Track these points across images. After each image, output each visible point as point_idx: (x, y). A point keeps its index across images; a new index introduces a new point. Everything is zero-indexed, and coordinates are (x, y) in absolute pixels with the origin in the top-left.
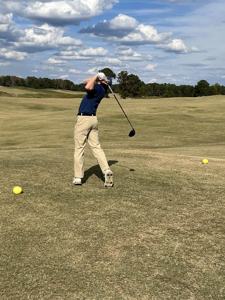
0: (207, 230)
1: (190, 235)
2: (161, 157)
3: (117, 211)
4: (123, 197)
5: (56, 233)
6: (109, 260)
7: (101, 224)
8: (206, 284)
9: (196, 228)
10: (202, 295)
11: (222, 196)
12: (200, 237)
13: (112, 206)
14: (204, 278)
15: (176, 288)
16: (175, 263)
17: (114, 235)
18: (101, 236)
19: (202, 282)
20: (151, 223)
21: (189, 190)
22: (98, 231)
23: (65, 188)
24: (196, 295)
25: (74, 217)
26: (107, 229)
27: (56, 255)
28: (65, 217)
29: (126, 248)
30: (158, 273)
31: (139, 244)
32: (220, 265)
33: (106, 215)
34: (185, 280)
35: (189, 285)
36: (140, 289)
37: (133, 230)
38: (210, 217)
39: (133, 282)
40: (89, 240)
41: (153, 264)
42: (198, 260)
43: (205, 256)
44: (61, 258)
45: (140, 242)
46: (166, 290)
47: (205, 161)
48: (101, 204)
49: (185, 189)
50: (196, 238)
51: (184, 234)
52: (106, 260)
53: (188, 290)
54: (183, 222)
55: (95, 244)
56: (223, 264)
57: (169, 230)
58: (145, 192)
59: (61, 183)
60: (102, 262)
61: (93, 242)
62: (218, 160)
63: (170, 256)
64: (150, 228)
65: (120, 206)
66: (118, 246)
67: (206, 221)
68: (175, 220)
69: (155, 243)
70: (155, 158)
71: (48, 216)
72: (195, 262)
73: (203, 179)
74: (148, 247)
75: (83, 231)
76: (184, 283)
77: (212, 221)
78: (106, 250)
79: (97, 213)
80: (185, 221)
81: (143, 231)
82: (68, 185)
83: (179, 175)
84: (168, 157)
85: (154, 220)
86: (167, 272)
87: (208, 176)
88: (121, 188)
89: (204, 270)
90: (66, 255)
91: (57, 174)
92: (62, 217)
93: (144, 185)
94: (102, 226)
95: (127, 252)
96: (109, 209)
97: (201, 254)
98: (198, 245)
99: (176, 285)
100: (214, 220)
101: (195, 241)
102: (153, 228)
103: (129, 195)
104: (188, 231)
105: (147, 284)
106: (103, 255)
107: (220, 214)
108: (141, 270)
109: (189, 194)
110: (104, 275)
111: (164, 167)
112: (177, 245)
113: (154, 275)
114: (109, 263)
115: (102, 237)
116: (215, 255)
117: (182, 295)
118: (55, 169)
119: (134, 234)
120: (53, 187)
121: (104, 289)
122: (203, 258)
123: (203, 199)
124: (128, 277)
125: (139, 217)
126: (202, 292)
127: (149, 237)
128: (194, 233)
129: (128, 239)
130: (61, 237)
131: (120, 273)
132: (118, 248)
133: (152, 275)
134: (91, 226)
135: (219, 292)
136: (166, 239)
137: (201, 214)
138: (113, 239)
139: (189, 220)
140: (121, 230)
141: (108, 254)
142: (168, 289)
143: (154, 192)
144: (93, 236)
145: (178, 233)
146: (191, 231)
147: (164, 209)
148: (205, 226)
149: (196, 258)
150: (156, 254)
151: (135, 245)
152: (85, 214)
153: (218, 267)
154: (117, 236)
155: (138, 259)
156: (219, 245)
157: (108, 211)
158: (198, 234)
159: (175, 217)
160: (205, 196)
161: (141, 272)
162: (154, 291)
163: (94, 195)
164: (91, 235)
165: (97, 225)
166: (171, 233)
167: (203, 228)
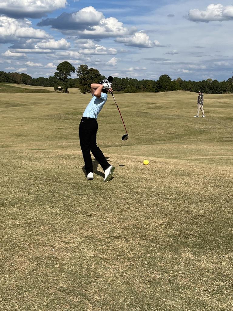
0: (125, 236)
1: (106, 242)
3: (39, 219)
4: (50, 203)
6: (15, 273)
7: (18, 233)
8: (108, 294)
9: (115, 234)
10: (100, 306)
11: (151, 200)
12: (117, 244)
13: (35, 214)
14: (107, 288)
15: (75, 300)
16: (82, 273)
17: (28, 245)
19: (104, 292)
20: (72, 230)
21: (120, 194)
22: (12, 242)
24: (94, 307)
29: (37, 259)
30: (62, 285)
31: (51, 255)
32: (127, 274)
33: (26, 223)
34: (87, 291)
35: (90, 297)
36: (38, 303)
37: (50, 239)
38: (133, 222)
39: (33, 295)
41: (59, 276)
43: (115, 265)
45: (53, 252)
46: (64, 303)
47: (146, 162)
48: (25, 211)
49: (117, 192)
50: (111, 246)
51: (101, 241)
52: (12, 272)
53: (88, 302)
54: (104, 229)
55: (5, 256)
56: (131, 273)
57: (87, 237)
58: (74, 197)
60: (7, 276)
61: (4, 254)
62: (161, 160)
63: (79, 266)
64: (68, 236)
65: (44, 213)
66: (29, 257)
67: (127, 226)
68: (96, 227)
69: (69, 252)
72: (104, 271)
73: (139, 181)
74: (59, 257)
76: (85, 295)
77: (134, 226)
78: (15, 262)
79: (17, 222)
80: (106, 228)
81: (59, 240)
83: (116, 177)
85: (74, 227)
86: (71, 283)
87: (145, 178)
88: (52, 194)
89: (110, 280)
93: (76, 189)
94: (18, 236)
95: (36, 263)
96: (32, 216)
97: (112, 262)
98: (112, 253)
99: (77, 297)
100: (136, 225)
101: (110, 248)
102: (71, 236)
103: (57, 200)
104: (106, 238)
105: (47, 297)
106: (11, 267)
107: (144, 219)
108: (45, 283)
109: (119, 198)
110: (4, 290)
112: (91, 253)
113: (56, 287)
114: (13, 276)
115: (15, 247)
116: (126, 263)
117: (80, 307)
119: (49, 244)
122: (113, 267)
123: (132, 203)
124: (29, 291)
125: (61, 224)
126: (100, 304)
127: (64, 246)
128: (111, 240)
129: (41, 249)
131: (23, 287)
132: (29, 260)
133: (55, 287)
134: (6, 236)
135: (118, 302)
136: (81, 247)
137: (124, 219)
138: (26, 250)
139: (111, 227)
140: (37, 240)
141: (16, 266)
142: (67, 301)
143: (85, 196)
144: (6, 247)
145: (95, 241)
146: (109, 238)
147: (89, 215)
148: (125, 232)
149: (106, 267)
150: (66, 264)
151: (47, 255)
152: (4, 223)
153: (125, 276)
154: (31, 246)
155: (45, 271)
156: (133, 252)
157: (30, 219)
158: (115, 241)
159: (97, 223)
160: (134, 200)
161: (44, 285)
162: (52, 305)
163: (20, 202)
164: (4, 246)
165: (13, 234)
166: (88, 241)
167: (122, 234)
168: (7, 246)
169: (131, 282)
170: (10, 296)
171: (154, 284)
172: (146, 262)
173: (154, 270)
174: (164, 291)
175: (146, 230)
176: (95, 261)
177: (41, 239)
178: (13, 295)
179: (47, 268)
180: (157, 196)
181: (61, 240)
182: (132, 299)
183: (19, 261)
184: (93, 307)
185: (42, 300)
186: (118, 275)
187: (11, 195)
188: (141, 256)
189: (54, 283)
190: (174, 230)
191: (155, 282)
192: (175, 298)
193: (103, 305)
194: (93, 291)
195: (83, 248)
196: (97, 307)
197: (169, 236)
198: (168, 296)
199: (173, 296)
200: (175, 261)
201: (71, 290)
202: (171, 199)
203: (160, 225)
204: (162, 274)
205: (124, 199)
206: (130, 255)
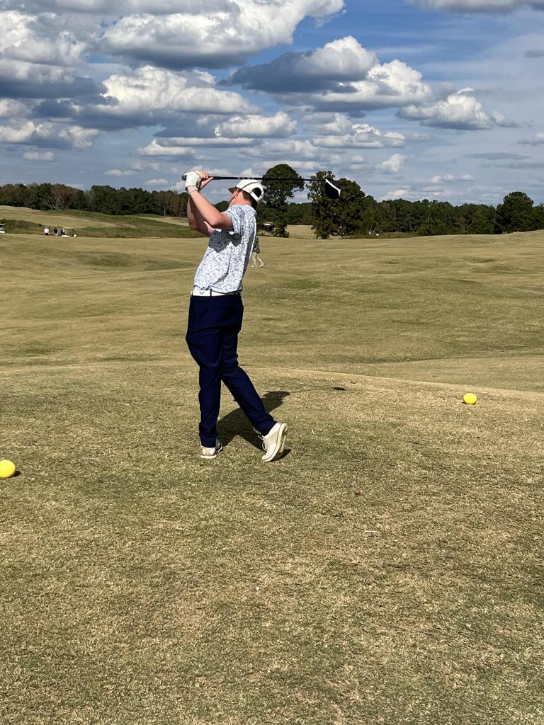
0: (421, 566)
1: (377, 578)
2: (370, 387)
3: (226, 520)
4: (249, 486)
5: (71, 570)
6: (174, 636)
7: (180, 549)
8: (381, 692)
9: (397, 561)
10: (362, 716)
11: (482, 485)
12: (401, 581)
13: (215, 509)
14: (380, 678)
15: (307, 700)
16: (323, 643)
17: (201, 577)
18: (170, 578)
19: (372, 687)
20: (298, 546)
21: (409, 470)
22: (167, 568)
23: (120, 462)
24: (349, 716)
25: (120, 534)
26: (188, 563)
27: (57, 622)
28: (102, 533)
29: (221, 606)
30: (279, 666)
31: (252, 599)
32: (424, 649)
33: (197, 529)
34: (334, 681)
35: (341, 695)
36: (226, 702)
37: (249, 566)
38: (439, 534)
39: (215, 685)
40: (141, 588)
41: (271, 646)
42: (377, 636)
43: (397, 628)
44: (66, 629)
45: (257, 593)
46: (284, 706)
47: (470, 398)
48: (193, 502)
49: (401, 465)
50: (388, 586)
51: (364, 574)
52: (168, 634)
53: (336, 706)
54: (371, 547)
55: (152, 598)
56: (434, 647)
57: (332, 565)
58: (303, 474)
59: (114, 452)
60: (157, 640)
61: (150, 594)
62: (506, 393)
63: (315, 628)
64: (290, 560)
65: (236, 508)
66: (204, 602)
67: (425, 543)
68: (353, 541)
69: (292, 596)
70: (355, 390)
71: (61, 532)
72: (371, 640)
74: (271, 606)
75: (132, 568)
76: (329, 690)
77: (441, 544)
78: (173, 612)
79: (177, 525)
80: (376, 545)
81: (270, 567)
82: (129, 456)
83: (399, 431)
84: (387, 387)
86: (298, 663)
87: (468, 434)
90: (78, 624)
91: (109, 428)
92: (94, 534)
93: (307, 456)
94: (179, 556)
95: (220, 616)
96: (208, 514)
97: (390, 622)
98: (389, 601)
99: (311, 694)
100: (445, 542)
101: (386, 591)
102: (297, 559)
103: (265, 480)
104: (377, 567)
105: (245, 690)
106: (165, 623)
107: (463, 528)
108: (240, 660)
109: (405, 479)
110: (152, 670)
111: (370, 412)
112: (342, 600)
113: (266, 671)
114: (171, 643)
115: (173, 580)
116: (421, 625)
117: (318, 716)
118: (109, 417)
119: (249, 576)
120: (92, 462)
121: (145, 702)
122: (393, 632)
123: (435, 491)
124: (205, 676)
125: (273, 534)
126: (364, 712)
127: (282, 581)
128: (388, 572)
129: (231, 587)
130: (79, 581)
131: (191, 665)
132: (203, 608)
133: (263, 669)
134: (154, 555)
135: (404, 710)
136: (319, 586)
137: (418, 528)
138: (196, 586)
139: (386, 543)
140: (221, 565)
141: (175, 622)
142: (289, 702)
143: (326, 473)
144: (153, 579)
145: (351, 574)
146: (383, 567)
147: (337, 516)
148: (421, 556)
149: (376, 632)
150: (285, 621)
151: (243, 600)
152: (149, 527)
153: (419, 654)
154: (209, 578)
155: (240, 634)
156: (437, 602)
157: (205, 519)
158: (397, 574)
159: (355, 534)
160: (442, 485)
161: (238, 664)
162: (255, 708)
163: (182, 481)
164: (149, 575)
165: (170, 552)
166: (336, 572)
167: (414, 561)
168: (156, 577)
169: (433, 668)
170: (166, 684)
171: (486, 673)
172: (469, 626)
173: (487, 643)
174: (510, 690)
175: (468, 552)
176: (350, 617)
177: (230, 565)
178: (172, 682)
179: (245, 627)
180: (496, 478)
181: (274, 569)
182: (436, 705)
183: (183, 609)
184: (347, 717)
185: (233, 695)
186: (403, 651)
187: (162, 467)
188: (458, 611)
189: (260, 661)
190: (535, 556)
191: (489, 670)
192: (535, 708)
193: (370, 714)
194: (348, 683)
195: (323, 588)
196: (356, 718)
197: (524, 568)
198: (522, 703)
199: (532, 703)
200: (536, 624)
201: (297, 679)
202: (529, 485)
203: (503, 544)
204: (506, 653)
205: (418, 482)
206: (431, 608)
